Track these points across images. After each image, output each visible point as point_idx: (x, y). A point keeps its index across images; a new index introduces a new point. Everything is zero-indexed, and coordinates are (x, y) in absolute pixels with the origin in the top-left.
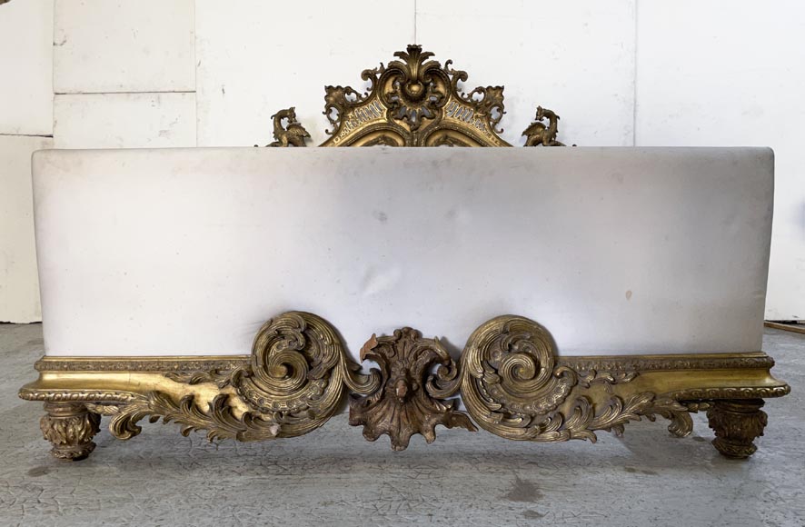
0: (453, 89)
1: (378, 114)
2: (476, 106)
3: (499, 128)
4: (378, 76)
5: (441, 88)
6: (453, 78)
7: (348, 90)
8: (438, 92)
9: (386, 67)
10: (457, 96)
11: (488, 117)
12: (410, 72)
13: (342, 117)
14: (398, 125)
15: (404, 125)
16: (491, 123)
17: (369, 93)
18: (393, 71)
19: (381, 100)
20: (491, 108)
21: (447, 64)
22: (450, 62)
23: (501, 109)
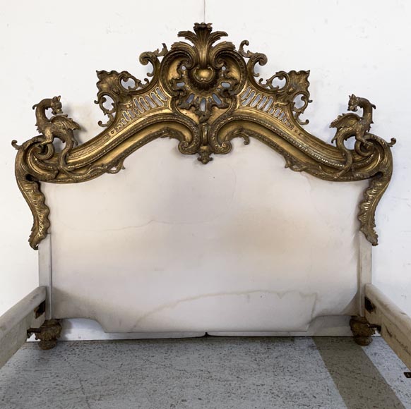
0: (249, 74)
1: (161, 102)
2: (276, 93)
3: (302, 118)
4: (160, 59)
5: (235, 73)
6: (250, 61)
7: (125, 76)
8: (232, 78)
9: (169, 49)
10: (253, 82)
11: (291, 106)
12: (198, 55)
13: (118, 106)
14: (184, 116)
15: (191, 115)
16: (294, 113)
17: (150, 79)
18: (177, 54)
19: (164, 86)
20: (294, 97)
21: (242, 45)
22: (245, 43)
23: (306, 97)
